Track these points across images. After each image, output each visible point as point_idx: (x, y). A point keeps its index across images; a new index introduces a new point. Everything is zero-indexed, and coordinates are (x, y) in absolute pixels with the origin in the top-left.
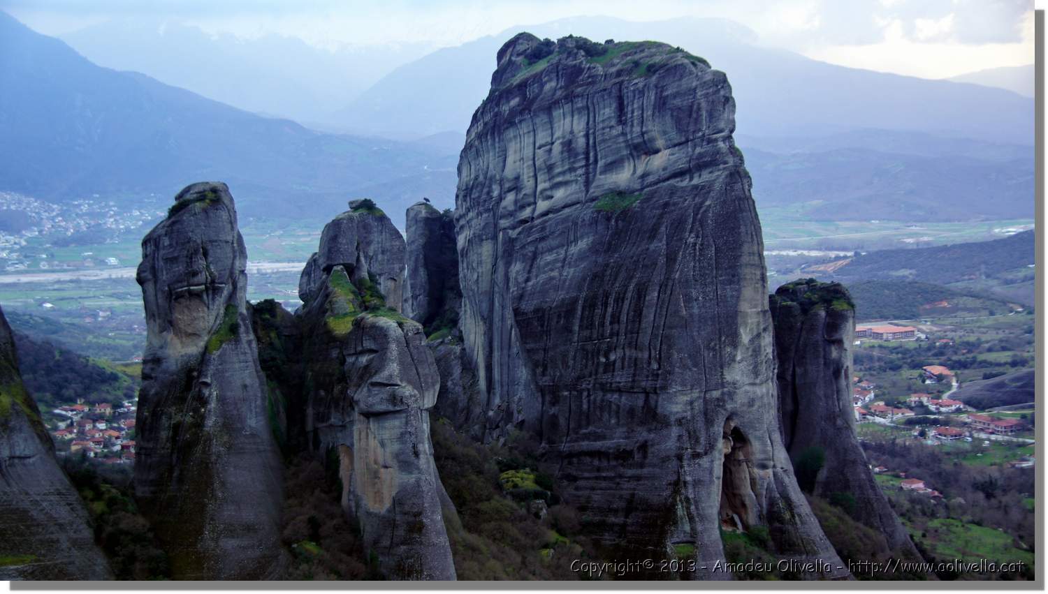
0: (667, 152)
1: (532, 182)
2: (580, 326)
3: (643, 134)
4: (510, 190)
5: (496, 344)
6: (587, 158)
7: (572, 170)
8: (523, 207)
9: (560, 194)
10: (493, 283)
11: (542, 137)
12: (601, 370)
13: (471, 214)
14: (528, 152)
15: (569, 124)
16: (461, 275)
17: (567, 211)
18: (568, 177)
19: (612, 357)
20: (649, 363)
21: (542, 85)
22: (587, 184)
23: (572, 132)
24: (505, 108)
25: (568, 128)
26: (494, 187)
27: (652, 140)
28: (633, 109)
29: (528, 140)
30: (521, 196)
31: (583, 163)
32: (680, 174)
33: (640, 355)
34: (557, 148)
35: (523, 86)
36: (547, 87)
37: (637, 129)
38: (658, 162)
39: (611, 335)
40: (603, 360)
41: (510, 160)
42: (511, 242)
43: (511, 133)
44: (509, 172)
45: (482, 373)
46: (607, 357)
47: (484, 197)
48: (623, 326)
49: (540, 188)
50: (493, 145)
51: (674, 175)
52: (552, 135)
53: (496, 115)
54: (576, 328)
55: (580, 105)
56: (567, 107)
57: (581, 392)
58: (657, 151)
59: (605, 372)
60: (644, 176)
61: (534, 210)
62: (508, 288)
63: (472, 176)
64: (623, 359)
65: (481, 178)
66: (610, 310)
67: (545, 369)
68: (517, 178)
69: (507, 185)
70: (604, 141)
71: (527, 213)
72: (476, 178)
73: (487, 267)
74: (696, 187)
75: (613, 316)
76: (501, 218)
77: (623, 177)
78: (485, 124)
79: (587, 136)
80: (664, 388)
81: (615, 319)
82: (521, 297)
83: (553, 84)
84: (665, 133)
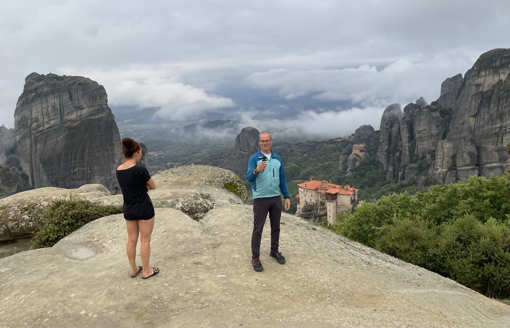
0: (87, 109)
1: (42, 119)
2: (64, 162)
3: (79, 104)
4: (34, 122)
5: (34, 170)
6: (61, 111)
7: (55, 115)
8: (40, 127)
9: (52, 122)
10: (31, 151)
11: (44, 105)
12: (72, 174)
13: (21, 130)
14: (40, 110)
15: (53, 101)
16: (19, 149)
17: (55, 127)
18: (54, 117)
19: (75, 170)
20: (88, 171)
21: (43, 89)
22: (61, 119)
23: (55, 103)
24: (30, 96)
25: (53, 102)
26: (29, 121)
27: (82, 105)
28: (75, 96)
29: (39, 106)
30: (38, 123)
31: (59, 113)
32: (93, 115)
33: (84, 169)
34: (50, 108)
35: (36, 89)
36: (45, 90)
37: (77, 102)
38: (85, 111)
39: (74, 164)
40: (72, 171)
41: (34, 112)
42: (36, 138)
43: (33, 104)
44: (34, 115)
45: (30, 179)
46: (73, 170)
47: (25, 124)
48: (78, 161)
49: (45, 121)
50: (27, 108)
51: (90, 116)
52: (48, 104)
53: (27, 98)
54: (62, 163)
55: (57, 95)
56: (52, 96)
57: (66, 181)
58: (84, 109)
59: (73, 175)
60: (80, 116)
61: (44, 128)
62: (37, 152)
63: (20, 118)
64: (79, 170)
65: (24, 118)
66: (73, 156)
67: (52, 175)
68: (37, 118)
69: (33, 120)
70: (66, 106)
71: (41, 128)
72: (22, 118)
73: (28, 146)
74: (97, 118)
75: (74, 158)
76: (33, 130)
77: (73, 116)
78: (23, 101)
79: (60, 104)
80: (93, 178)
81: (75, 159)
82: (42, 155)
83: (47, 89)
84: (86, 103)
